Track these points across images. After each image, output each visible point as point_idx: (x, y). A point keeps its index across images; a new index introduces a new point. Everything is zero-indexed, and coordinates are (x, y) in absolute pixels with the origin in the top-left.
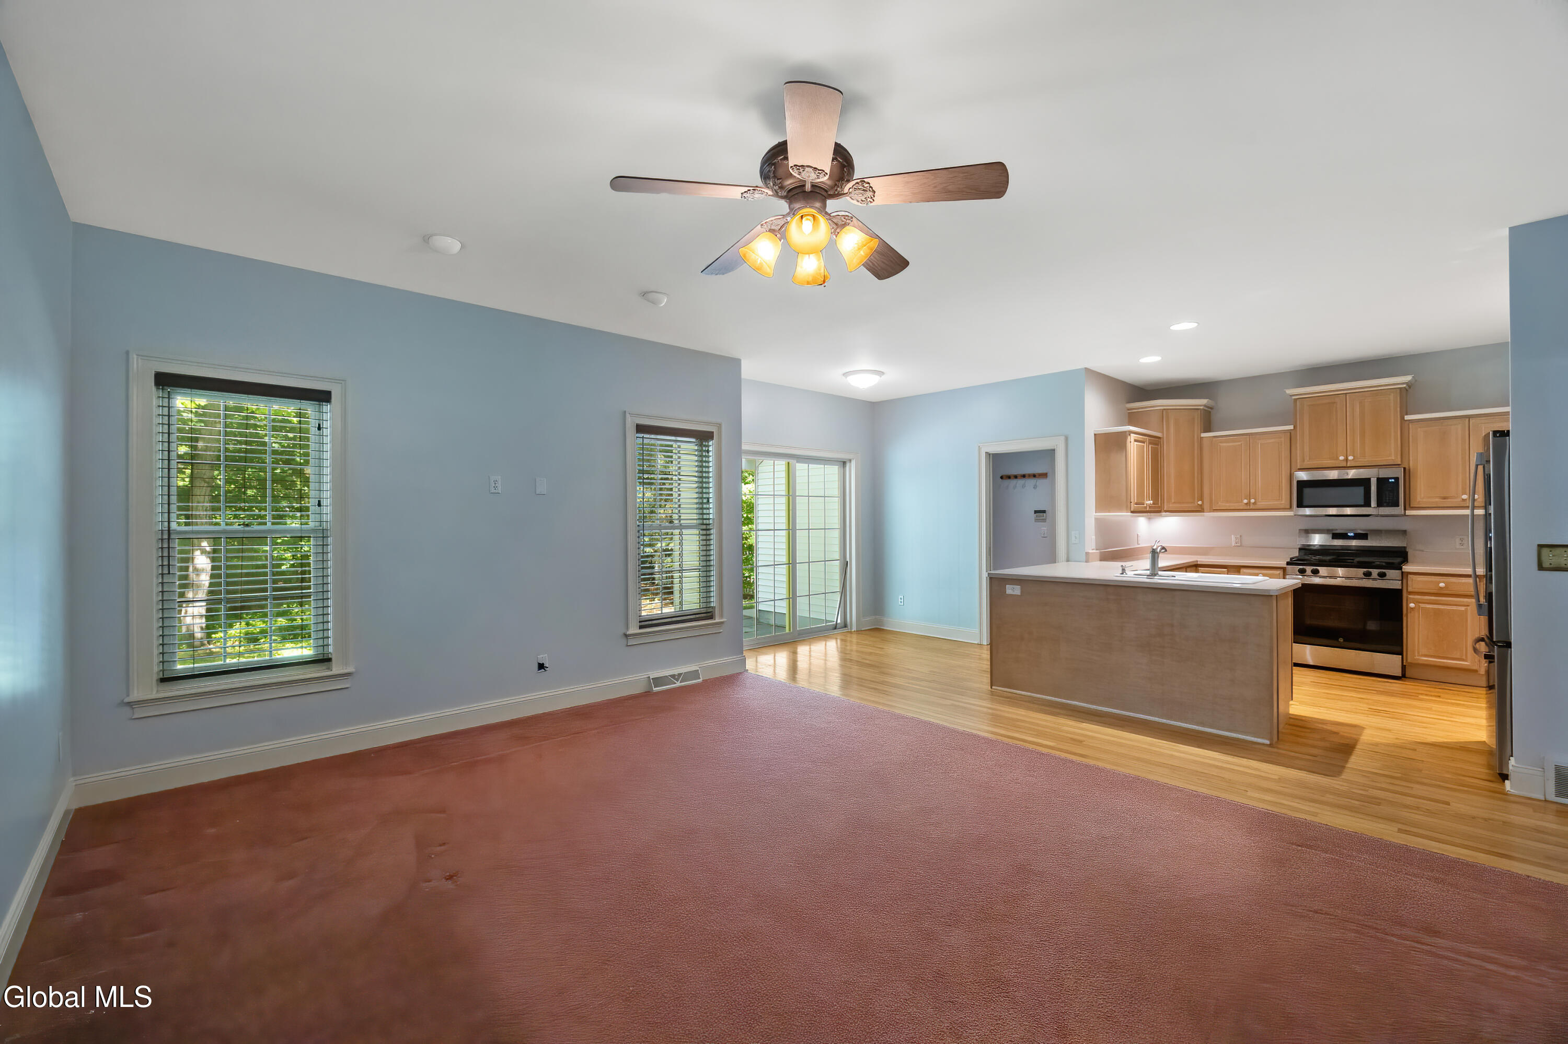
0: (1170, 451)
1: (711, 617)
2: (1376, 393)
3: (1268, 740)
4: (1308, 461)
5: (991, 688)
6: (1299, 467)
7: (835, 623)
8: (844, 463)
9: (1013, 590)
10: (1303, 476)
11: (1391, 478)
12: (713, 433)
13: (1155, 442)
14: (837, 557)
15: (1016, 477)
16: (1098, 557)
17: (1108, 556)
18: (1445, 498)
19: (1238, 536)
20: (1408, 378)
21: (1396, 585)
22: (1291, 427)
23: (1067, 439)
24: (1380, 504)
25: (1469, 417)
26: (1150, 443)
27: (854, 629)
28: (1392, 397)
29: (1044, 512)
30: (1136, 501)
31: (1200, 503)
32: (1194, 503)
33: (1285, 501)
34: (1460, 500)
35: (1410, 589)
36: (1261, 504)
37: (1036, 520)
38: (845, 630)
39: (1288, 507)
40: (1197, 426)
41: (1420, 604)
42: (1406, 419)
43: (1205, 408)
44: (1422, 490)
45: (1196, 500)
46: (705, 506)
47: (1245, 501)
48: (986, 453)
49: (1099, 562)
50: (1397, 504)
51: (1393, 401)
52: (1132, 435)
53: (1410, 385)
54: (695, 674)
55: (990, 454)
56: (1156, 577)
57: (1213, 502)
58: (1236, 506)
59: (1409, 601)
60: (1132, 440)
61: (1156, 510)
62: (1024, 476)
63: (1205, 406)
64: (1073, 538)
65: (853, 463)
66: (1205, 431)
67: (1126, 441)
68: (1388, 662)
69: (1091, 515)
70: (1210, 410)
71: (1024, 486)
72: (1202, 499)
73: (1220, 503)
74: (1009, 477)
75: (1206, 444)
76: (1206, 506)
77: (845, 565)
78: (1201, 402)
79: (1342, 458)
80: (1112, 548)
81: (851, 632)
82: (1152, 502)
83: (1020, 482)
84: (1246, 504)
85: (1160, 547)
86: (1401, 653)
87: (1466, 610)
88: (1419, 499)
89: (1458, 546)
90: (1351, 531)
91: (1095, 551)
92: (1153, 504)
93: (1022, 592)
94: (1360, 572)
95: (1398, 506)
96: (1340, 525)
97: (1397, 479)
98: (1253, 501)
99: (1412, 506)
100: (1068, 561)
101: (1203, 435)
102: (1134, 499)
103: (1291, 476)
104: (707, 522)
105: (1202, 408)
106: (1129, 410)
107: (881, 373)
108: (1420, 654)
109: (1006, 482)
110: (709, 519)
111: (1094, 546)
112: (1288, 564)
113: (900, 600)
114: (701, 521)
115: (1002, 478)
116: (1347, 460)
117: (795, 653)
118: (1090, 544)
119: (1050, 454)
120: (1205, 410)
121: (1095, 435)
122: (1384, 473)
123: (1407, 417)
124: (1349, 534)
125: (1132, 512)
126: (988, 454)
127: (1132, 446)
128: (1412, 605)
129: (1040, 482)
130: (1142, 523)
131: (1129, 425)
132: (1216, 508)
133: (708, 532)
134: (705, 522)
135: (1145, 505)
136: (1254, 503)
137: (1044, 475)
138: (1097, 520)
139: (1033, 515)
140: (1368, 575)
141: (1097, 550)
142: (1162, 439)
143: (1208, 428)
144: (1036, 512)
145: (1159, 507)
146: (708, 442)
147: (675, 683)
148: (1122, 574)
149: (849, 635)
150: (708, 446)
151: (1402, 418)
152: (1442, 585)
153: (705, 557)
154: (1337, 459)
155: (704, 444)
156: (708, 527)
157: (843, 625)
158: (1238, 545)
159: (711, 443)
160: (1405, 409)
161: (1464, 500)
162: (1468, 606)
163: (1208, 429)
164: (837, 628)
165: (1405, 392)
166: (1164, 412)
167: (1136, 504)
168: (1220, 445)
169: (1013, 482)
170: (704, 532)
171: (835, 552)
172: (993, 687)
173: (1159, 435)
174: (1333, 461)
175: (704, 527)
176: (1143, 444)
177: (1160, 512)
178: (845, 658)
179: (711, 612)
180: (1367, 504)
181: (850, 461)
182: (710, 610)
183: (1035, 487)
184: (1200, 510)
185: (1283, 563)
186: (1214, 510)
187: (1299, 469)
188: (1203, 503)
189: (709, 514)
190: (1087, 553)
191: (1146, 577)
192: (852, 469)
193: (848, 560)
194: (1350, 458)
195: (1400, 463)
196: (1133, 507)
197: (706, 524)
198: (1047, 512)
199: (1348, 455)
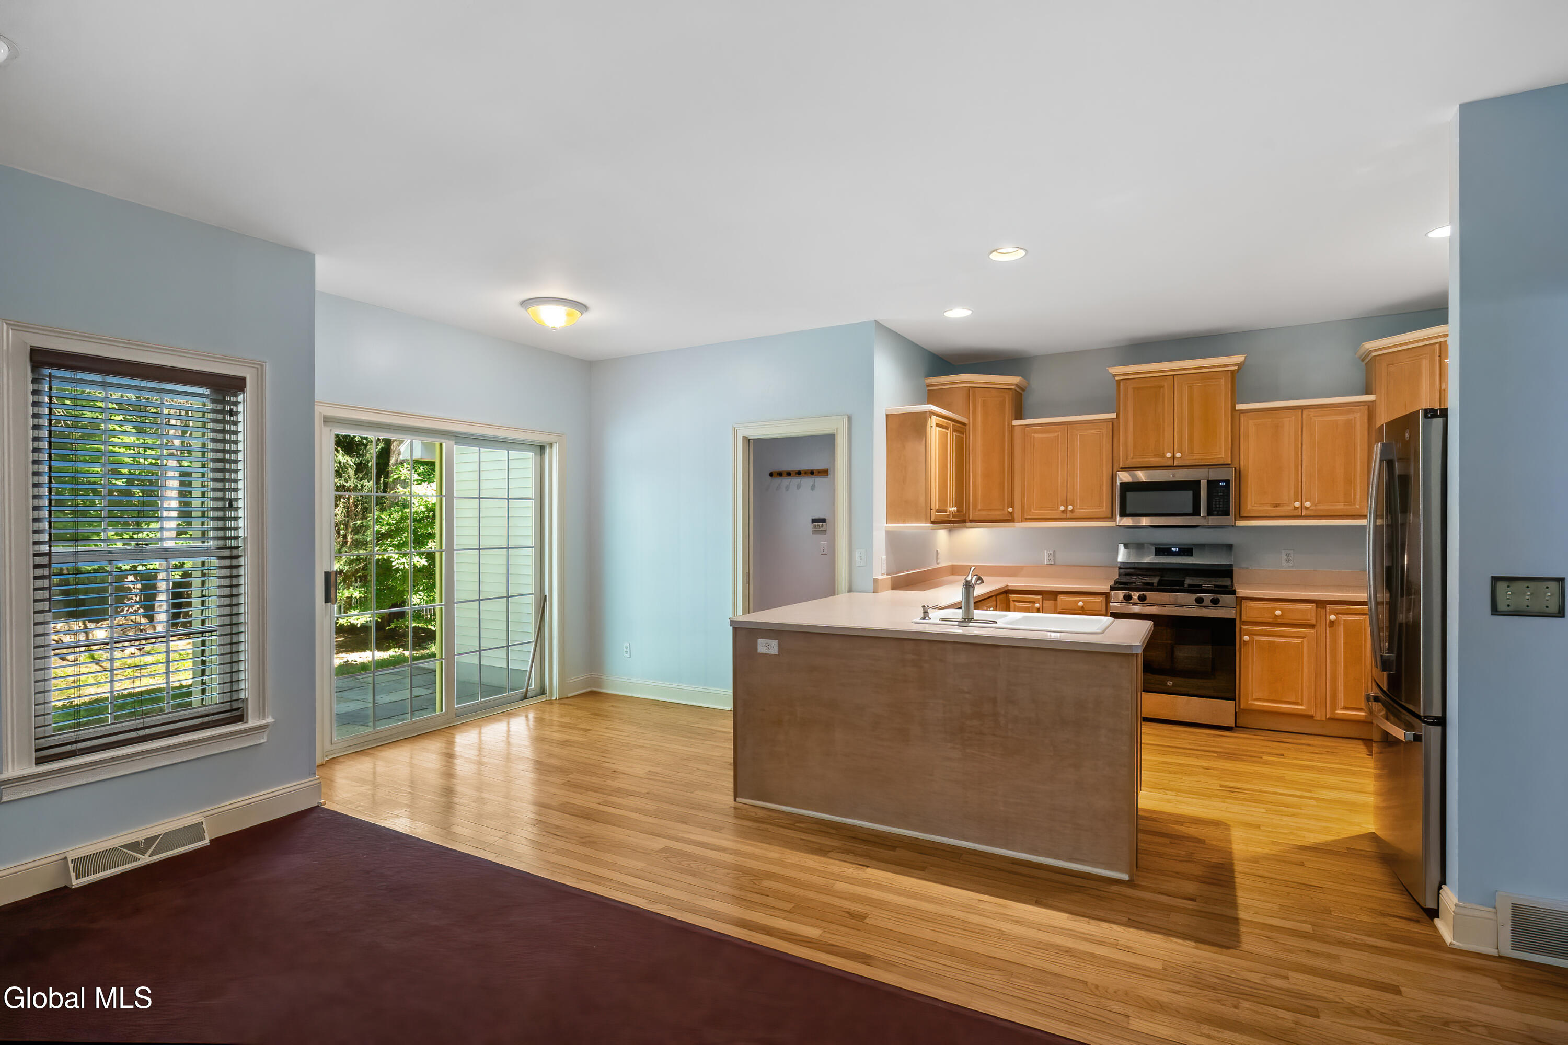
0: (976, 441)
1: (240, 718)
2: (1207, 376)
3: (1126, 872)
4: (1133, 458)
5: (735, 800)
6: (1121, 465)
7: (524, 690)
8: (542, 448)
9: (768, 647)
10: (1124, 477)
11: (1222, 481)
12: (244, 379)
13: (960, 428)
14: (531, 590)
15: (789, 474)
16: (889, 584)
17: (902, 583)
18: (1276, 506)
19: (1052, 552)
20: (1239, 359)
21: (1228, 613)
22: (1114, 415)
23: (850, 419)
24: (1210, 513)
25: (1302, 408)
26: (955, 430)
27: (555, 696)
28: (1222, 381)
29: (824, 520)
30: (937, 508)
31: (1010, 510)
32: (1003, 510)
33: (1105, 509)
34: (1291, 508)
35: (1244, 618)
36: (1080, 511)
37: (815, 532)
38: (543, 698)
39: (1110, 516)
40: (1008, 410)
41: (1255, 637)
42: (1237, 409)
43: (1018, 389)
44: (1253, 499)
45: (1006, 507)
46: (228, 514)
47: (1062, 508)
48: (743, 437)
49: (891, 591)
50: (1227, 513)
51: (1223, 384)
52: (934, 417)
53: (1240, 366)
54: (196, 831)
55: (749, 440)
56: (971, 624)
57: (1026, 507)
58: (1048, 513)
59: (1243, 633)
60: (934, 425)
61: (958, 521)
62: (799, 473)
63: (1017, 385)
64: (858, 559)
65: (555, 449)
66: (1016, 419)
67: (926, 425)
68: (1222, 710)
69: (881, 526)
70: (1020, 391)
71: (799, 487)
72: (1012, 506)
73: (1033, 511)
74: (780, 474)
75: (1018, 434)
76: (1017, 515)
77: (542, 603)
78: (1012, 380)
79: (1169, 455)
80: (906, 571)
81: (550, 703)
82: (956, 508)
83: (795, 481)
84: (1063, 512)
85: (975, 577)
86: (1234, 699)
87: (1302, 642)
88: (1249, 507)
89: (1284, 563)
90: (1175, 545)
91: (885, 576)
92: (958, 511)
93: (780, 649)
94: (1192, 597)
95: (1229, 515)
96: (1165, 537)
97: (1228, 482)
98: (1070, 508)
99: (1243, 514)
100: (850, 591)
101: (1015, 423)
102: (935, 505)
103: (1113, 477)
104: (234, 543)
105: (1013, 387)
106: (928, 386)
107: (583, 307)
108: (1254, 697)
109: (778, 480)
110: (237, 538)
111: (884, 569)
112: (1112, 588)
113: (625, 650)
114: (220, 543)
115: (771, 475)
116: (1174, 457)
117: (451, 743)
118: (880, 569)
119: (828, 440)
120: (1016, 390)
121: (887, 415)
122: (1214, 475)
123: (1239, 407)
124: (1173, 549)
125: (933, 523)
126: (747, 440)
127: (934, 433)
128: (1246, 638)
129: (819, 481)
130: (942, 535)
131: (928, 403)
132: (1029, 517)
133: (234, 562)
134: (228, 543)
135: (948, 513)
136: (1072, 511)
137: (824, 473)
138: (889, 533)
139: (810, 525)
140: (1199, 601)
141: (887, 575)
142: (967, 426)
143: (1019, 414)
144: (814, 521)
145: (964, 515)
146: (236, 396)
147: (138, 859)
148: (924, 618)
149: (548, 707)
150: (236, 404)
151: (1233, 407)
152: (1278, 612)
153: (229, 608)
154: (1164, 456)
155: (228, 399)
156: (235, 553)
157: (539, 690)
158: (1051, 563)
159: (240, 398)
160: (1236, 396)
161: (1296, 508)
162: (1304, 637)
163: (1019, 416)
164: (529, 694)
165: (1234, 375)
166: (971, 392)
167: (938, 511)
168: (1034, 437)
169: (786, 481)
170: (227, 563)
171: (525, 582)
172: (738, 799)
173: (964, 420)
174: (1158, 459)
175: (227, 553)
176: (946, 431)
177: (964, 521)
178: (539, 740)
179: (239, 708)
180: (1196, 512)
181: (551, 445)
182: (235, 705)
183: (813, 487)
184: (1010, 519)
185: (1105, 588)
186: (1026, 519)
187: (1121, 468)
188: (1013, 509)
189: (237, 529)
190: (875, 581)
191: (956, 623)
192: (554, 457)
193: (547, 593)
194: (1178, 455)
195: (1230, 463)
196: (934, 517)
197: (231, 548)
198: (827, 521)
199: (1175, 452)
